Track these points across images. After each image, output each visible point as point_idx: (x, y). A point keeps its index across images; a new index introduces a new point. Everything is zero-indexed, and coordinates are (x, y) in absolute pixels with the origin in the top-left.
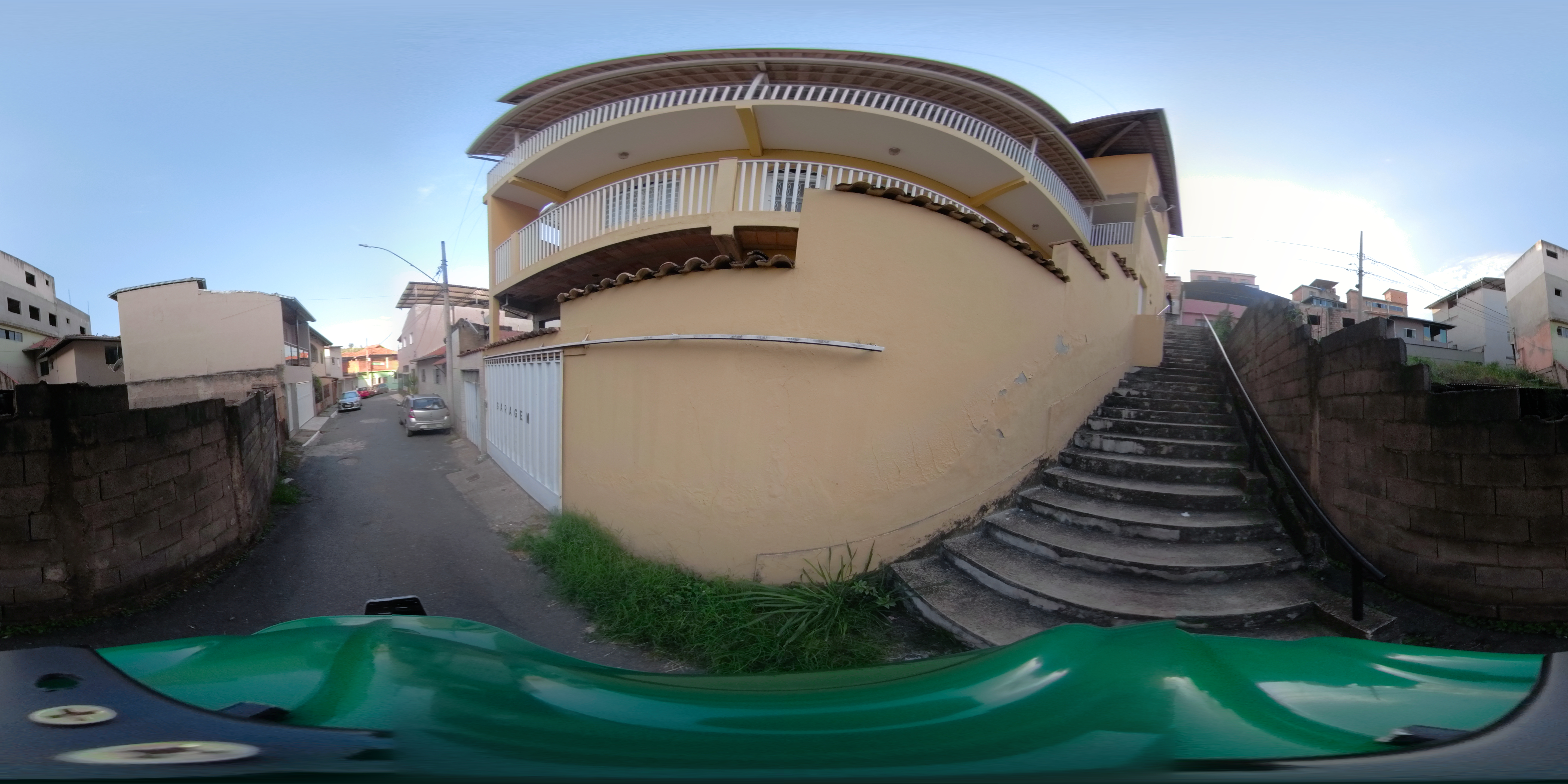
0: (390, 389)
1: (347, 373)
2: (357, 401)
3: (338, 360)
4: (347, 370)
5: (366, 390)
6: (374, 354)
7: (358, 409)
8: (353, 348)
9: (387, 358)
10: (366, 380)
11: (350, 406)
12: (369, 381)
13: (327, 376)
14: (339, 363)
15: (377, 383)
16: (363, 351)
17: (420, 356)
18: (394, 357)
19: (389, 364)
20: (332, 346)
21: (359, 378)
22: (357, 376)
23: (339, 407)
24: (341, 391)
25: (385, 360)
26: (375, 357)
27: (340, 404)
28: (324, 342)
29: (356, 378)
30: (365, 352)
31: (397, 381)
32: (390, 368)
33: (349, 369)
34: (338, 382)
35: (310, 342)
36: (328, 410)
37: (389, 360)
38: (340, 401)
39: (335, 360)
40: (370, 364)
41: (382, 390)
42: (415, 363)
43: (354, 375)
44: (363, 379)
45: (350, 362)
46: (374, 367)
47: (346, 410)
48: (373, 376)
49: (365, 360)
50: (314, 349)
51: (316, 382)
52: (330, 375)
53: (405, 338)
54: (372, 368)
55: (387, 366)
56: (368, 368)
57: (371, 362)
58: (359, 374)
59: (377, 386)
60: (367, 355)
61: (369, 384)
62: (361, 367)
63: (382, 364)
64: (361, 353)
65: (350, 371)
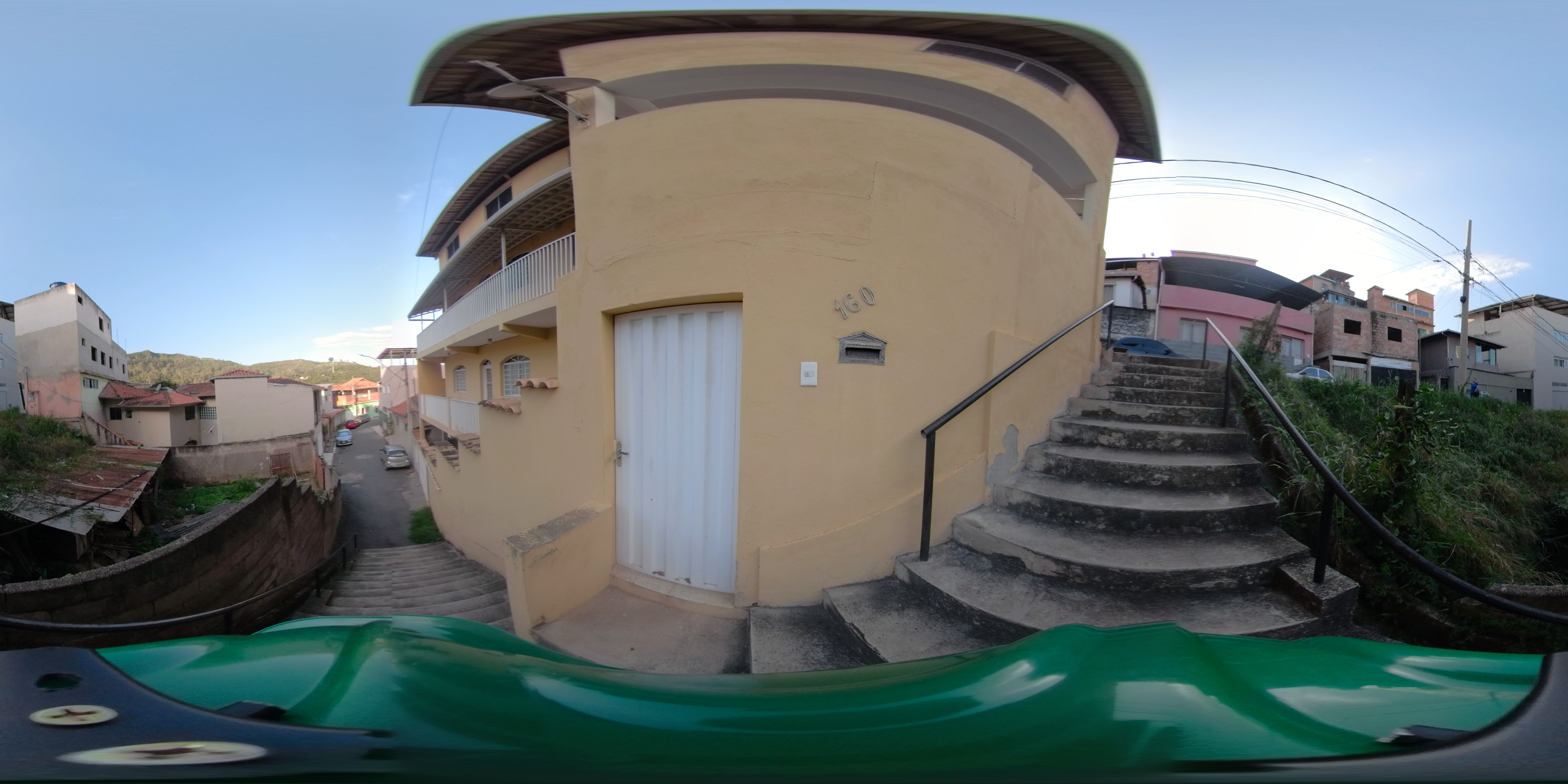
0: (371, 420)
1: (337, 406)
2: (350, 439)
5: (353, 421)
6: (359, 388)
7: (351, 444)
11: (345, 442)
12: (355, 412)
18: (374, 390)
19: (371, 397)
22: (345, 409)
23: (336, 443)
25: (367, 392)
26: (359, 391)
27: (338, 441)
30: (351, 385)
31: (379, 413)
32: (371, 401)
37: (371, 392)
40: (355, 398)
44: (350, 411)
46: (359, 399)
47: (342, 445)
49: (351, 394)
54: (357, 400)
55: (369, 398)
56: (354, 401)
57: (356, 396)
58: (347, 407)
59: (361, 416)
60: (353, 389)
61: (355, 414)
62: (348, 401)
63: (365, 396)
64: (347, 386)
65: (339, 404)
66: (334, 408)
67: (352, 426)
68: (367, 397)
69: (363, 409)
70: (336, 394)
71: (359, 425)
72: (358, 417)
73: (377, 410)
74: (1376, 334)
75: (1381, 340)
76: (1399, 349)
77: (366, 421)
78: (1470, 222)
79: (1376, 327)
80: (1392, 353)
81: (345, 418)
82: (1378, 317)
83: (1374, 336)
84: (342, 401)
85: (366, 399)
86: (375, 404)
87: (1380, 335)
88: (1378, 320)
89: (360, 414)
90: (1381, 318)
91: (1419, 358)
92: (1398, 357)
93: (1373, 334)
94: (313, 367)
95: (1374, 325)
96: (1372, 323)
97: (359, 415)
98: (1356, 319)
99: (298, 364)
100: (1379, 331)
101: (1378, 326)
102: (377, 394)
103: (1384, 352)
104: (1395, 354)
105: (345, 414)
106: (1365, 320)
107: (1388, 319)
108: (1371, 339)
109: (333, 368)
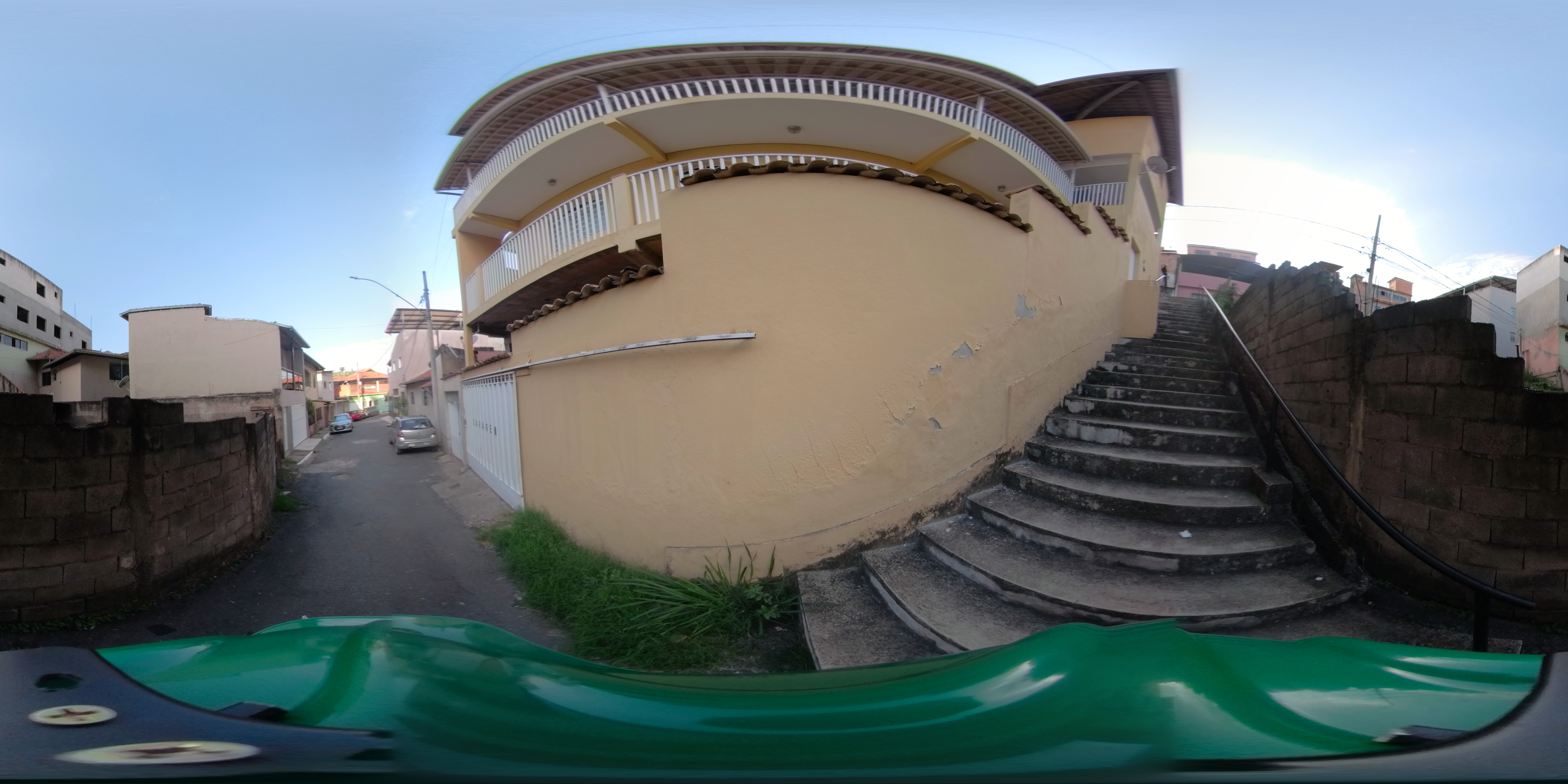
0: (381, 412)
1: (339, 396)
2: (349, 424)
3: (330, 384)
4: (339, 394)
5: (357, 413)
6: (365, 378)
7: (350, 431)
8: (344, 372)
9: (377, 382)
10: (357, 403)
11: (342, 428)
12: (361, 404)
13: (320, 400)
14: (331, 387)
15: (368, 406)
16: (354, 375)
17: (408, 379)
18: (384, 380)
19: (380, 387)
20: (325, 370)
21: (351, 401)
22: (348, 399)
23: (331, 430)
24: (332, 414)
25: (376, 383)
26: (365, 381)
27: (332, 426)
28: (317, 367)
29: (348, 401)
30: (356, 376)
31: (387, 404)
32: (380, 392)
33: (340, 392)
34: (330, 406)
35: (304, 367)
36: (320, 432)
37: (380, 383)
38: (332, 423)
39: (327, 384)
40: (361, 388)
41: (373, 413)
42: (405, 386)
43: (345, 398)
44: (355, 402)
45: (341, 386)
46: (365, 391)
47: (338, 432)
48: (364, 399)
49: (356, 384)
50: (307, 374)
51: (309, 405)
52: (322, 399)
53: (394, 362)
54: (363, 391)
56: (360, 391)
58: (351, 398)
59: (368, 409)
60: (358, 380)
61: (361, 407)
62: (352, 391)
65: (342, 394)
66: (334, 397)
67: (356, 417)
69: (370, 401)
71: (365, 416)
73: (385, 400)
81: (348, 408)
85: (373, 392)
86: (384, 394)
97: (365, 407)
105: (348, 404)
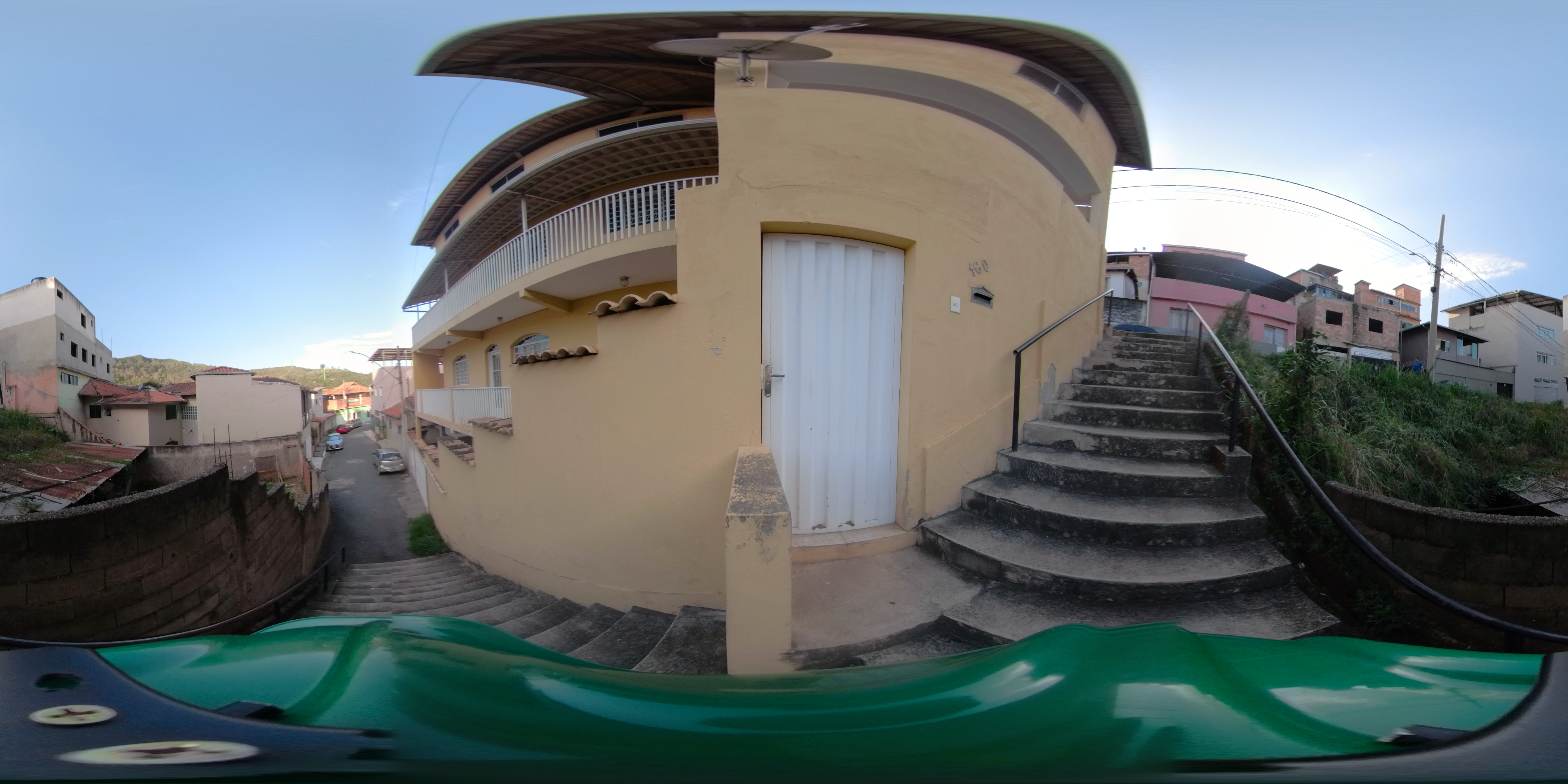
0: (363, 425)
1: (328, 411)
5: (344, 426)
6: (350, 392)
7: (342, 449)
11: (335, 447)
12: (346, 417)
18: (367, 394)
19: (362, 401)
25: (358, 397)
26: (350, 395)
29: (336, 415)
30: (342, 390)
31: (371, 417)
32: (365, 406)
36: (318, 449)
40: (346, 402)
44: (341, 416)
45: (329, 400)
46: (350, 404)
49: (342, 398)
54: (348, 405)
55: (361, 403)
56: (345, 405)
57: (347, 400)
58: (338, 411)
59: (353, 421)
60: (344, 393)
61: (346, 419)
62: (338, 405)
63: (356, 400)
64: (337, 391)
65: (330, 408)
66: (325, 412)
67: (343, 431)
68: (359, 402)
69: (354, 414)
70: (327, 398)
71: (350, 430)
72: (349, 422)
73: (368, 414)
74: (1357, 325)
75: (1362, 331)
76: (1380, 339)
77: (357, 426)
78: (1443, 217)
79: (1357, 318)
80: (1372, 344)
81: (335, 422)
82: (1360, 309)
83: (1356, 327)
84: (333, 406)
85: (357, 405)
86: (367, 409)
87: (1361, 326)
88: (1360, 312)
89: (352, 418)
90: (1362, 310)
91: (1399, 348)
92: (1379, 348)
93: (1355, 324)
94: (304, 374)
95: (1356, 316)
96: (1354, 315)
97: (350, 419)
98: (1338, 310)
99: (290, 371)
100: (1360, 322)
101: (1360, 317)
102: (368, 399)
103: (1365, 342)
104: (1376, 344)
105: (335, 418)
106: (1347, 312)
107: (1369, 311)
108: (1352, 330)
109: (325, 375)
